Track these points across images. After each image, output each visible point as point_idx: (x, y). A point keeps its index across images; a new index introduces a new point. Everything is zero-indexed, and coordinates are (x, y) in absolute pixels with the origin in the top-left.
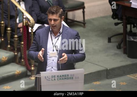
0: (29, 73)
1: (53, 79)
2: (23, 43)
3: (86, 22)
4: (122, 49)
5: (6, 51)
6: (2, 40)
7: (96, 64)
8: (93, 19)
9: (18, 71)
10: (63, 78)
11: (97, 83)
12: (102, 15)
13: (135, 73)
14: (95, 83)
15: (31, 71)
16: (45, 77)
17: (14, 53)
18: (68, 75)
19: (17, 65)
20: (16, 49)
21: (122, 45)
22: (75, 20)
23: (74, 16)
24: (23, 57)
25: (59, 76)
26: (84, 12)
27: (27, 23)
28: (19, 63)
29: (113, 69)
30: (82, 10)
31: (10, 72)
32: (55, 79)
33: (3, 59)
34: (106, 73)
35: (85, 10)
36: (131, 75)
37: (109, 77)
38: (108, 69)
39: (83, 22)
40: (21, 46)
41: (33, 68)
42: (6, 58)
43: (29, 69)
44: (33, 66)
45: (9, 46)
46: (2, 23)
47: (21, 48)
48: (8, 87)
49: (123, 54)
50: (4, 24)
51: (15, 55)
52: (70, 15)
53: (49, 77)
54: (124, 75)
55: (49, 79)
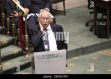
0: (24, 53)
1: (43, 57)
2: (19, 29)
3: (66, 11)
4: (94, 32)
5: (6, 36)
6: (3, 28)
7: (75, 44)
8: (71, 9)
9: (16, 51)
10: (50, 57)
11: (76, 58)
12: (78, 5)
13: (103, 50)
14: (74, 58)
15: (25, 51)
16: (37, 56)
17: (13, 37)
18: (54, 55)
19: (15, 46)
20: (14, 34)
21: (94, 29)
22: (58, 10)
23: (57, 7)
24: (19, 41)
25: (48, 55)
26: (64, 4)
27: (22, 14)
28: (17, 45)
29: (87, 47)
30: (62, 2)
31: (10, 52)
32: (44, 58)
33: (4, 42)
34: (82, 51)
35: (65, 2)
36: (101, 51)
37: (84, 53)
38: (84, 47)
39: (63, 11)
40: (18, 32)
41: (27, 49)
42: (6, 41)
43: (24, 49)
44: (27, 47)
45: (8, 32)
46: (3, 15)
47: (18, 34)
48: (9, 63)
49: (94, 35)
50: (4, 16)
51: (13, 39)
52: (54, 6)
53: (40, 56)
54: (96, 52)
55: (40, 58)
